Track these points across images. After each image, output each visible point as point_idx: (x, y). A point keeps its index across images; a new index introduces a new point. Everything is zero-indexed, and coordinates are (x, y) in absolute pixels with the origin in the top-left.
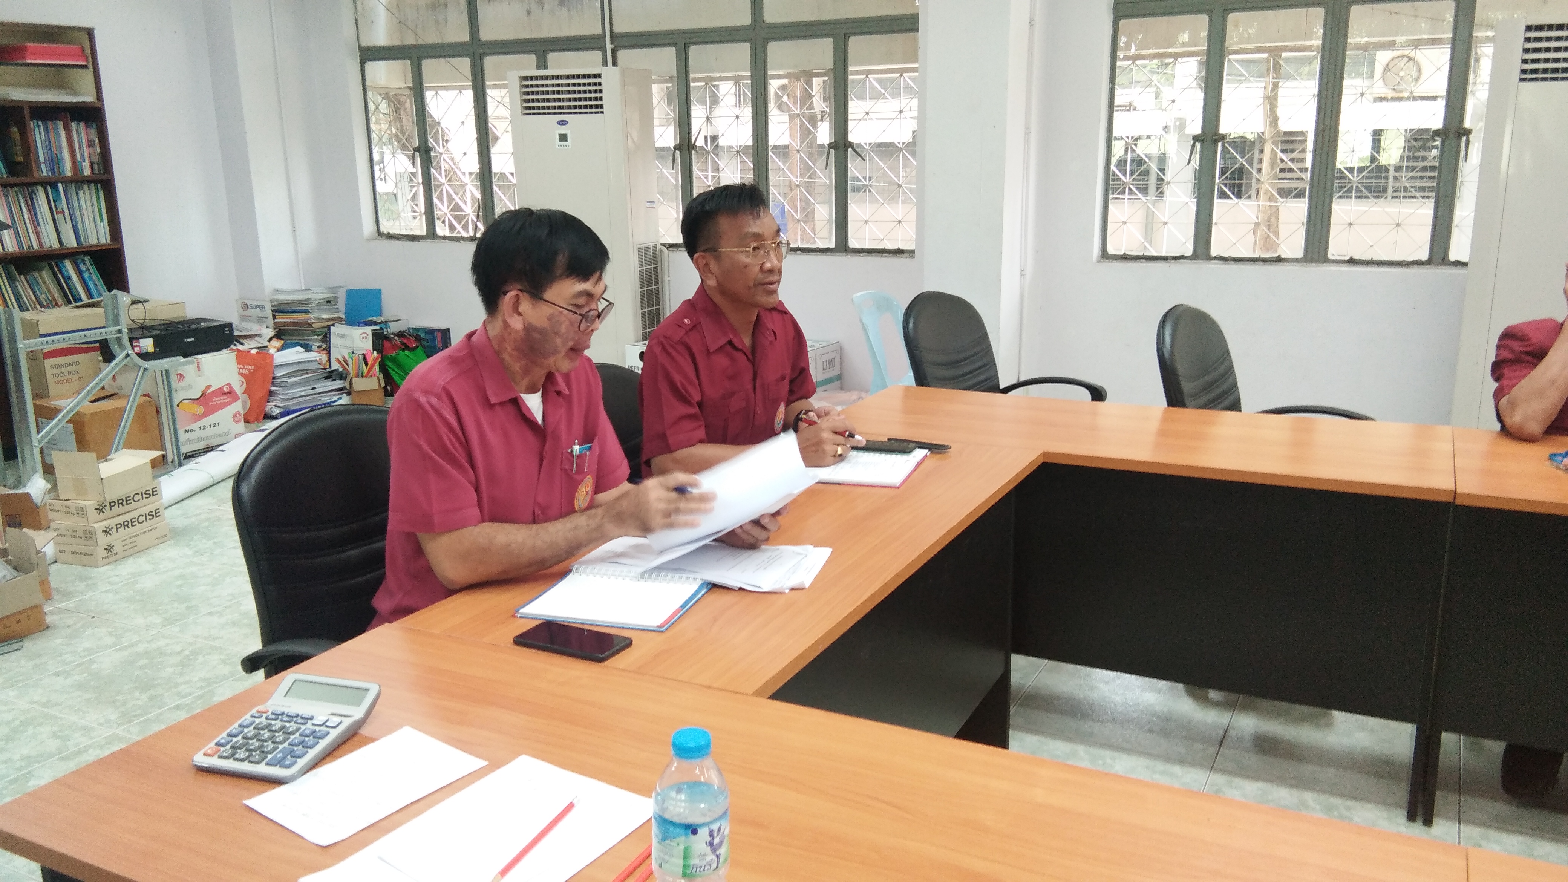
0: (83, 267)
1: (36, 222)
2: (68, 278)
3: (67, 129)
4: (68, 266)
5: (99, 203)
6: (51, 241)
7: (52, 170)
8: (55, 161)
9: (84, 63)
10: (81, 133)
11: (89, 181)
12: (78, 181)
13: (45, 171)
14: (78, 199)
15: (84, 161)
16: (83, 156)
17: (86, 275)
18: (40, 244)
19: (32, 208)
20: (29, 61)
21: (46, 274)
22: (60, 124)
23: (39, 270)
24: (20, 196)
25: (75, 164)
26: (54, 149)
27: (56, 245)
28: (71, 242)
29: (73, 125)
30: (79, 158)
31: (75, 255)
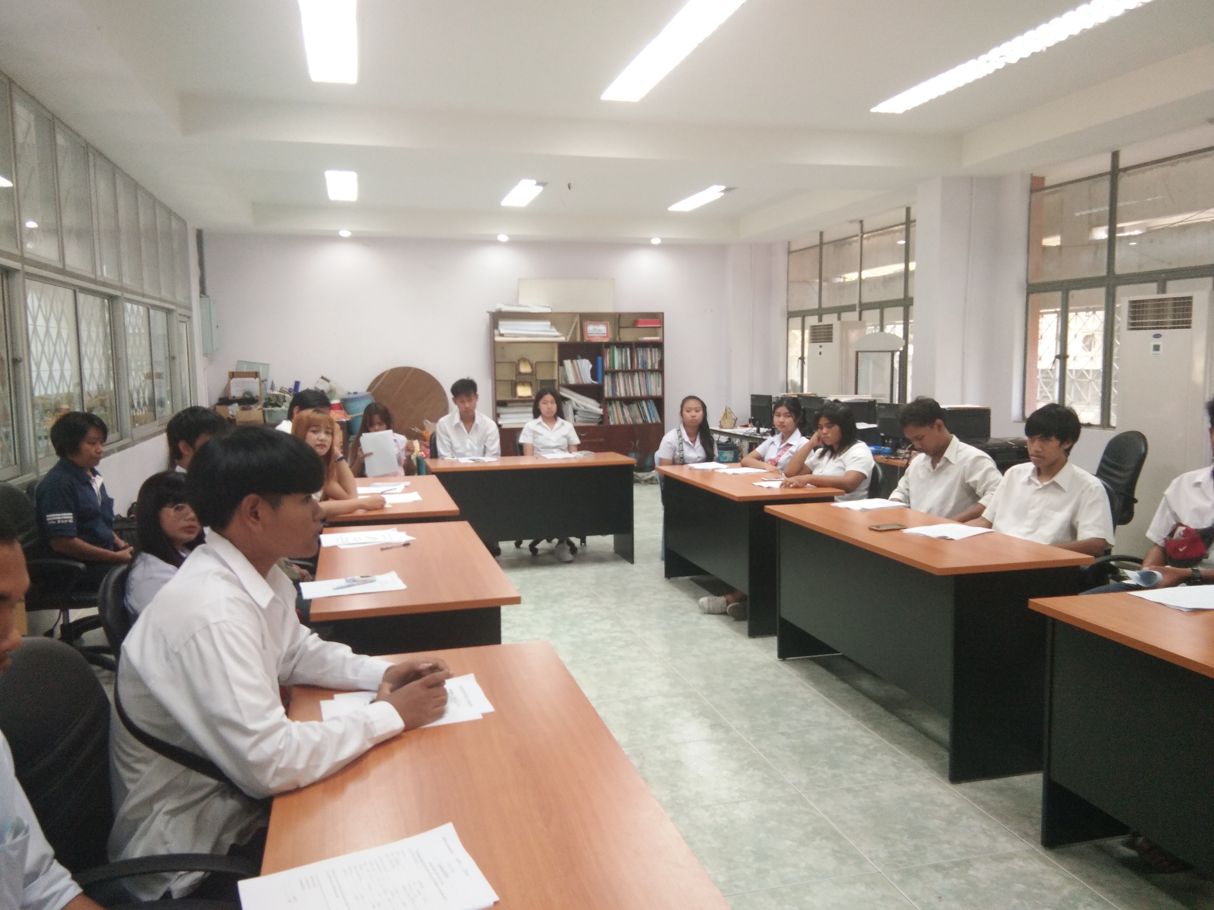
0: (648, 404)
1: (633, 386)
2: (643, 408)
3: (651, 351)
4: (644, 403)
5: (659, 380)
6: (638, 394)
7: (643, 366)
8: (645, 363)
9: (659, 326)
10: (656, 353)
11: (656, 371)
12: (652, 371)
13: (640, 367)
14: (650, 378)
15: (656, 362)
17: (650, 407)
18: (634, 394)
19: (633, 381)
20: (639, 326)
21: (634, 407)
22: (648, 350)
23: (633, 404)
24: (629, 376)
25: (652, 365)
26: (645, 359)
27: (639, 395)
28: (644, 394)
29: (653, 350)
30: (654, 362)
31: (647, 399)
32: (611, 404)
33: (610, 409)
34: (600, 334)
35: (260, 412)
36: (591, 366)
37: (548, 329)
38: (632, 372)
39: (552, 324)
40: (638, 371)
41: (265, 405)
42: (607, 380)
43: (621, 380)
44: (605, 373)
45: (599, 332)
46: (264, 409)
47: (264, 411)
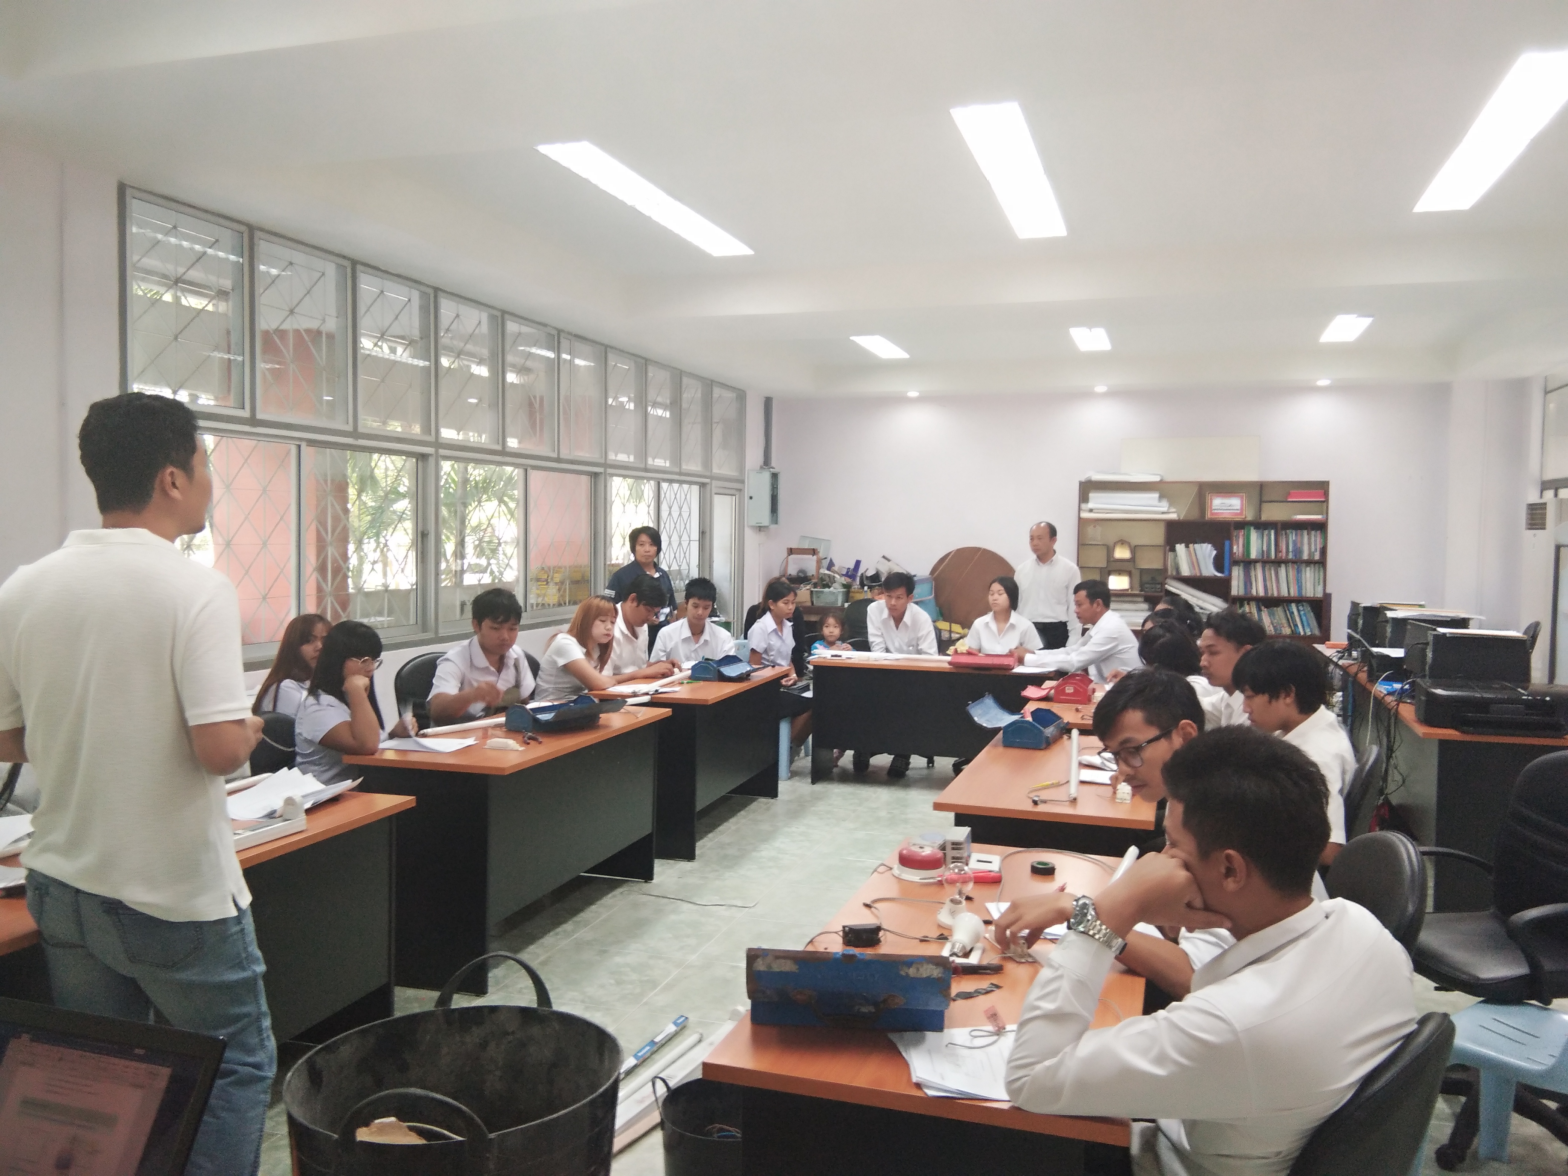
0: (1301, 608)
1: (1278, 582)
2: (1293, 613)
3: (1308, 534)
4: (1294, 607)
5: (1319, 575)
6: (1284, 593)
7: (1295, 556)
8: (1298, 551)
9: (1321, 499)
10: (1315, 538)
11: (1315, 563)
12: (1309, 563)
13: (1291, 556)
14: (1306, 573)
16: (1316, 550)
17: (1302, 613)
18: (1278, 594)
19: (1277, 576)
20: (1291, 500)
21: (1279, 611)
22: (1305, 532)
23: (1277, 606)
24: (1273, 568)
25: (1311, 554)
26: (1299, 545)
27: (1286, 595)
28: (1294, 593)
29: (1313, 533)
30: (1313, 550)
31: (1299, 601)
34: (1230, 510)
35: (809, 591)
36: (1214, 553)
37: (1156, 502)
38: (1277, 563)
39: (1161, 497)
40: (1286, 562)
41: (815, 585)
42: (1237, 573)
43: (1258, 573)
44: (1236, 563)
45: (1229, 508)
46: (813, 589)
47: (812, 592)
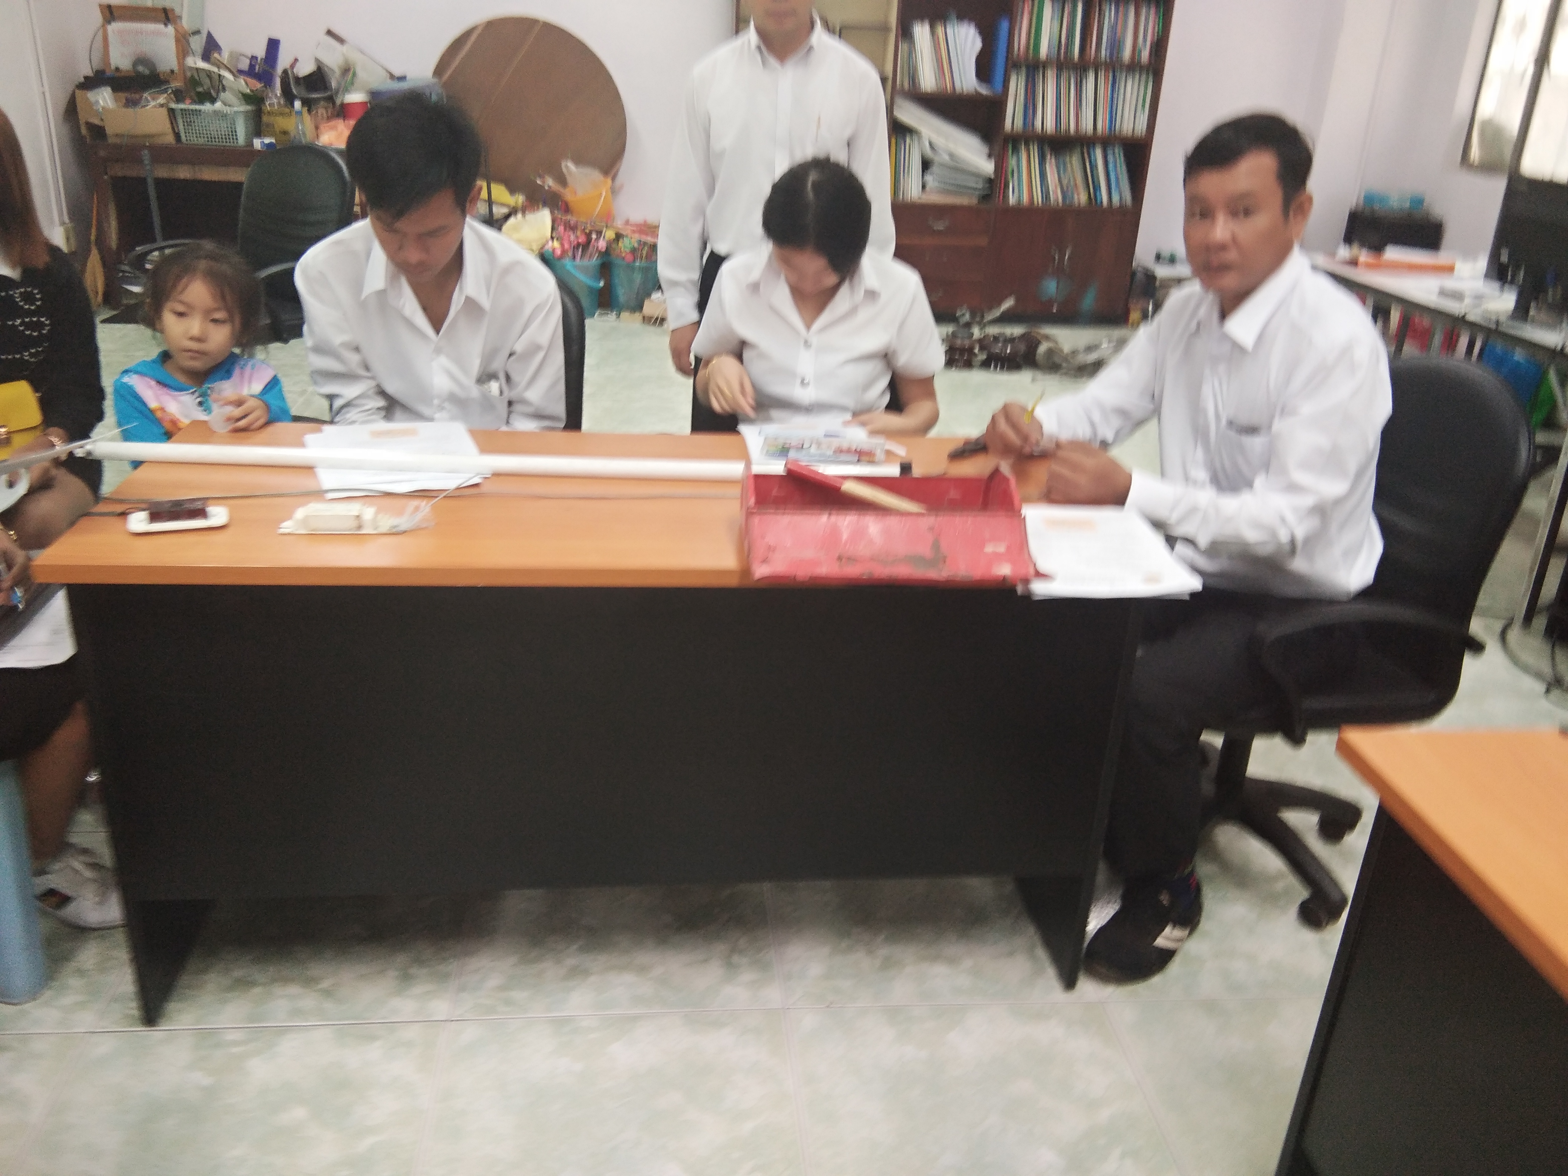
0: (1109, 155)
1: (1079, 104)
2: (1094, 164)
3: (1137, 13)
4: (1098, 152)
5: (1147, 92)
6: (1087, 125)
7: (1111, 51)
8: (1116, 45)
10: (1150, 16)
11: (1142, 68)
12: (1134, 67)
13: (1103, 55)
14: (1125, 86)
15: (1147, 46)
16: (1147, 42)
17: (1111, 162)
18: (1077, 127)
19: (1079, 92)
21: (1074, 159)
22: (1132, 9)
23: (1071, 151)
24: (1073, 78)
25: (1135, 51)
26: (1118, 33)
27: (1090, 130)
28: (1102, 128)
29: (1144, 10)
30: (1141, 42)
31: (1107, 141)
32: (1016, 150)
33: (1012, 162)
35: (164, 111)
36: (978, 45)
38: (1081, 68)
40: (1096, 66)
41: (179, 96)
42: (1017, 85)
43: (1049, 86)
44: (1013, 64)
46: (173, 105)
47: (172, 112)
